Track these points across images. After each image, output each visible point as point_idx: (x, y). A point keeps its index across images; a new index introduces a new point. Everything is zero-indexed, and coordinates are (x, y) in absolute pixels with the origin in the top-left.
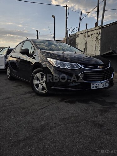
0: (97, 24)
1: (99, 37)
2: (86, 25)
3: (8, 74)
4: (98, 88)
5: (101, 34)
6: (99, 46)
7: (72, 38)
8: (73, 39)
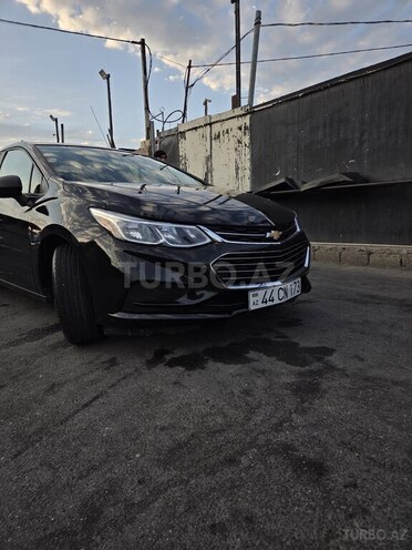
0: (236, 101)
1: (246, 140)
2: (205, 104)
4: (270, 304)
7: (166, 142)
8: (169, 145)
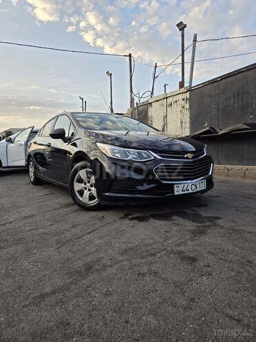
0: (182, 84)
1: (187, 106)
2: (165, 86)
3: (32, 174)
4: (187, 192)
5: (190, 100)
6: (188, 120)
7: (141, 109)
8: (143, 110)
